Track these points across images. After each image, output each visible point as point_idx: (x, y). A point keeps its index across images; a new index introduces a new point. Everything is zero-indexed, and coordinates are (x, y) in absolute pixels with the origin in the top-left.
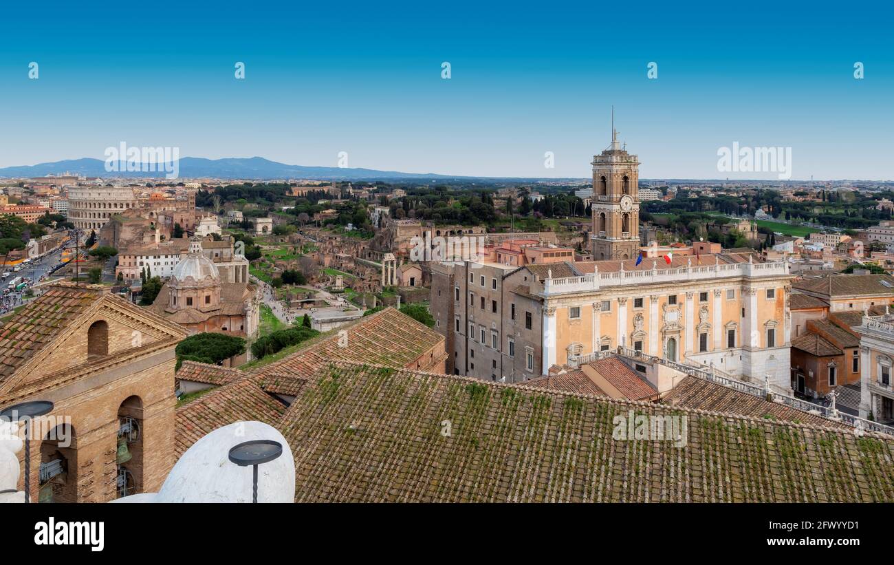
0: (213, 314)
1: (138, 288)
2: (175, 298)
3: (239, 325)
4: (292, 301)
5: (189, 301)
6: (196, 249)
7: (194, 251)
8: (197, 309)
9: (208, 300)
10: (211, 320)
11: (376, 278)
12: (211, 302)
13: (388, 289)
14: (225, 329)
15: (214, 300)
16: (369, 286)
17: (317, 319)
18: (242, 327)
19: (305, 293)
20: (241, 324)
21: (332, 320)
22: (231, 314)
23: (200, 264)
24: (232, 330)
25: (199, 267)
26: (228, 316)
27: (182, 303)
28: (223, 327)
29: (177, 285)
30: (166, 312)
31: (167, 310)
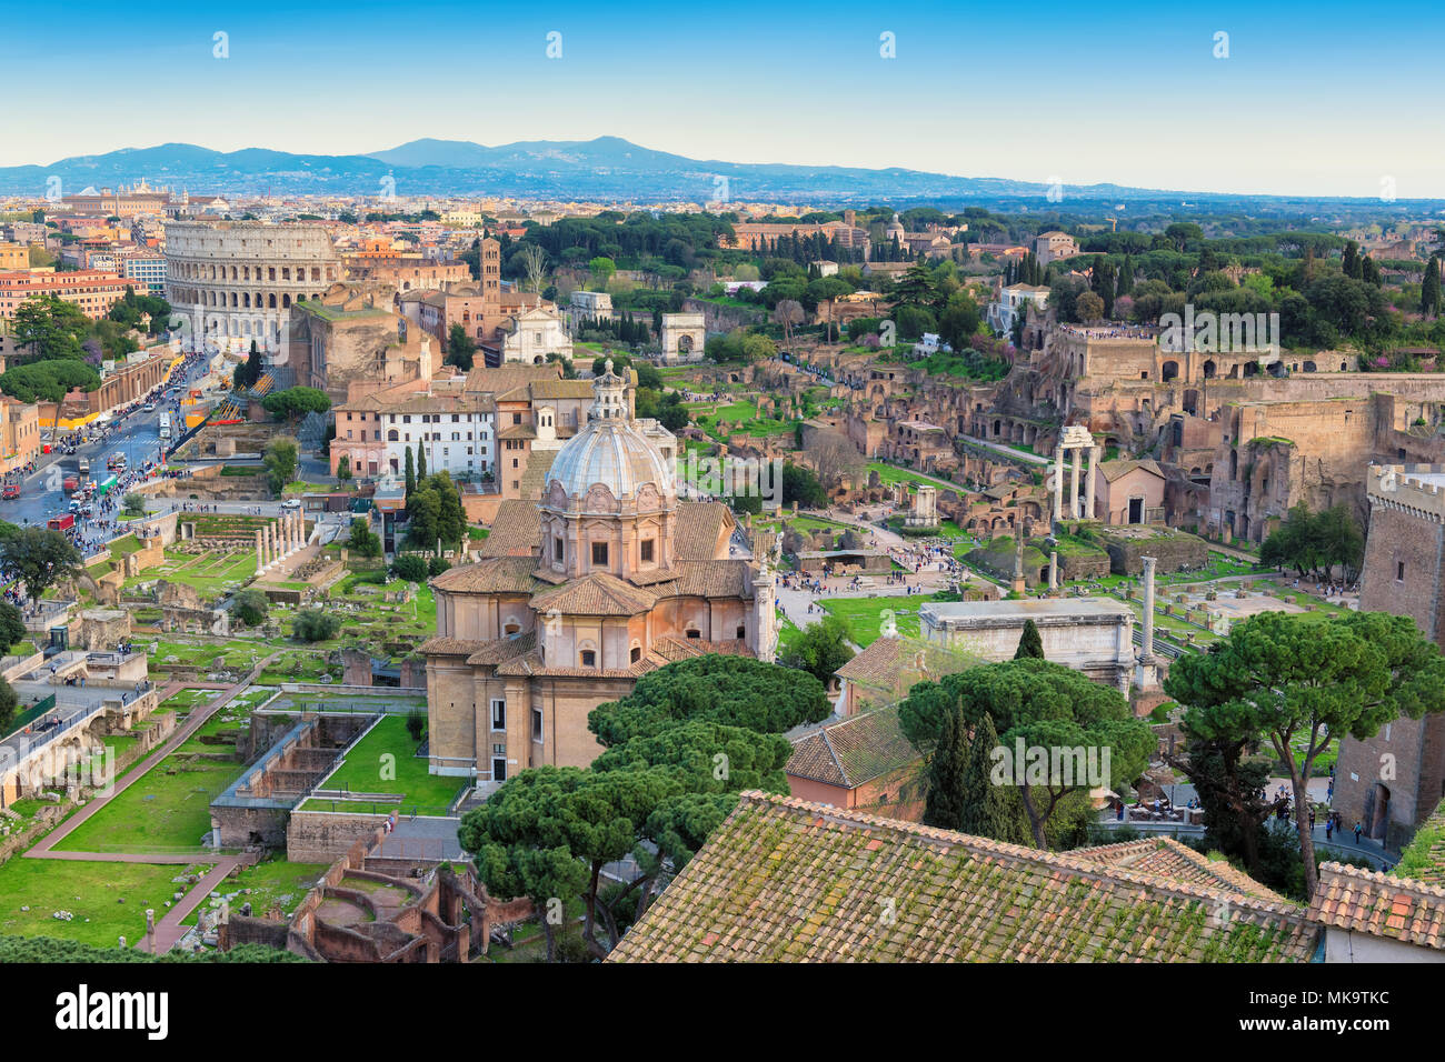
0: (664, 590)
1: (398, 502)
2: (559, 543)
3: (732, 626)
4: (801, 555)
5: (600, 554)
6: (613, 407)
7: (607, 412)
8: (620, 576)
9: (647, 550)
10: (662, 607)
11: (1028, 497)
12: (656, 555)
13: (1073, 530)
14: (693, 634)
15: (665, 551)
16: (1011, 518)
17: (941, 618)
18: (741, 633)
19: (828, 531)
20: (739, 624)
21: (984, 622)
22: (711, 593)
23: (627, 451)
24: (715, 637)
25: (622, 457)
26: (705, 599)
27: (580, 557)
28: (688, 627)
29: (565, 507)
30: (537, 579)
31: (540, 574)
